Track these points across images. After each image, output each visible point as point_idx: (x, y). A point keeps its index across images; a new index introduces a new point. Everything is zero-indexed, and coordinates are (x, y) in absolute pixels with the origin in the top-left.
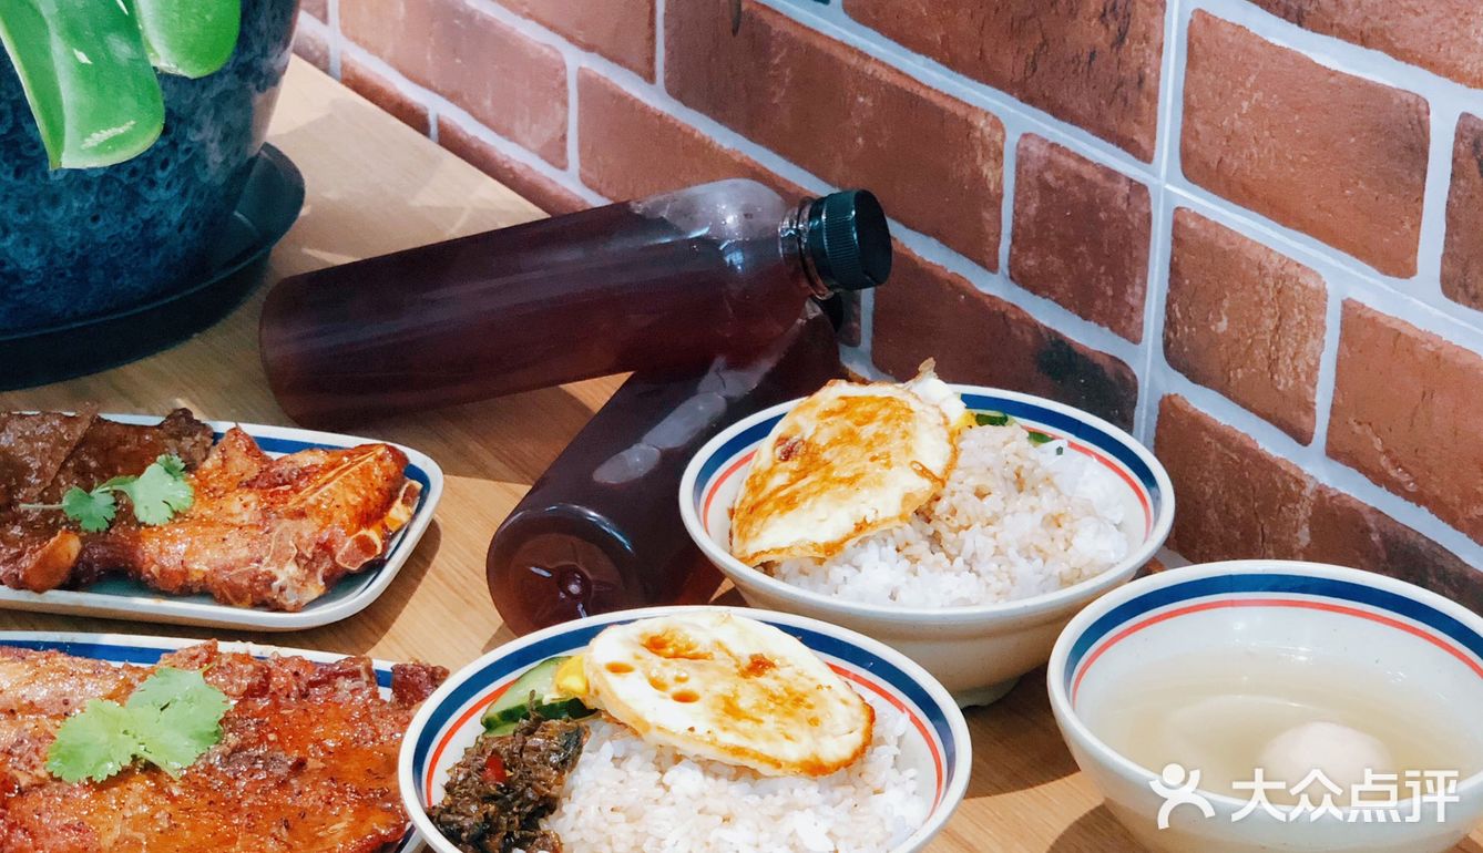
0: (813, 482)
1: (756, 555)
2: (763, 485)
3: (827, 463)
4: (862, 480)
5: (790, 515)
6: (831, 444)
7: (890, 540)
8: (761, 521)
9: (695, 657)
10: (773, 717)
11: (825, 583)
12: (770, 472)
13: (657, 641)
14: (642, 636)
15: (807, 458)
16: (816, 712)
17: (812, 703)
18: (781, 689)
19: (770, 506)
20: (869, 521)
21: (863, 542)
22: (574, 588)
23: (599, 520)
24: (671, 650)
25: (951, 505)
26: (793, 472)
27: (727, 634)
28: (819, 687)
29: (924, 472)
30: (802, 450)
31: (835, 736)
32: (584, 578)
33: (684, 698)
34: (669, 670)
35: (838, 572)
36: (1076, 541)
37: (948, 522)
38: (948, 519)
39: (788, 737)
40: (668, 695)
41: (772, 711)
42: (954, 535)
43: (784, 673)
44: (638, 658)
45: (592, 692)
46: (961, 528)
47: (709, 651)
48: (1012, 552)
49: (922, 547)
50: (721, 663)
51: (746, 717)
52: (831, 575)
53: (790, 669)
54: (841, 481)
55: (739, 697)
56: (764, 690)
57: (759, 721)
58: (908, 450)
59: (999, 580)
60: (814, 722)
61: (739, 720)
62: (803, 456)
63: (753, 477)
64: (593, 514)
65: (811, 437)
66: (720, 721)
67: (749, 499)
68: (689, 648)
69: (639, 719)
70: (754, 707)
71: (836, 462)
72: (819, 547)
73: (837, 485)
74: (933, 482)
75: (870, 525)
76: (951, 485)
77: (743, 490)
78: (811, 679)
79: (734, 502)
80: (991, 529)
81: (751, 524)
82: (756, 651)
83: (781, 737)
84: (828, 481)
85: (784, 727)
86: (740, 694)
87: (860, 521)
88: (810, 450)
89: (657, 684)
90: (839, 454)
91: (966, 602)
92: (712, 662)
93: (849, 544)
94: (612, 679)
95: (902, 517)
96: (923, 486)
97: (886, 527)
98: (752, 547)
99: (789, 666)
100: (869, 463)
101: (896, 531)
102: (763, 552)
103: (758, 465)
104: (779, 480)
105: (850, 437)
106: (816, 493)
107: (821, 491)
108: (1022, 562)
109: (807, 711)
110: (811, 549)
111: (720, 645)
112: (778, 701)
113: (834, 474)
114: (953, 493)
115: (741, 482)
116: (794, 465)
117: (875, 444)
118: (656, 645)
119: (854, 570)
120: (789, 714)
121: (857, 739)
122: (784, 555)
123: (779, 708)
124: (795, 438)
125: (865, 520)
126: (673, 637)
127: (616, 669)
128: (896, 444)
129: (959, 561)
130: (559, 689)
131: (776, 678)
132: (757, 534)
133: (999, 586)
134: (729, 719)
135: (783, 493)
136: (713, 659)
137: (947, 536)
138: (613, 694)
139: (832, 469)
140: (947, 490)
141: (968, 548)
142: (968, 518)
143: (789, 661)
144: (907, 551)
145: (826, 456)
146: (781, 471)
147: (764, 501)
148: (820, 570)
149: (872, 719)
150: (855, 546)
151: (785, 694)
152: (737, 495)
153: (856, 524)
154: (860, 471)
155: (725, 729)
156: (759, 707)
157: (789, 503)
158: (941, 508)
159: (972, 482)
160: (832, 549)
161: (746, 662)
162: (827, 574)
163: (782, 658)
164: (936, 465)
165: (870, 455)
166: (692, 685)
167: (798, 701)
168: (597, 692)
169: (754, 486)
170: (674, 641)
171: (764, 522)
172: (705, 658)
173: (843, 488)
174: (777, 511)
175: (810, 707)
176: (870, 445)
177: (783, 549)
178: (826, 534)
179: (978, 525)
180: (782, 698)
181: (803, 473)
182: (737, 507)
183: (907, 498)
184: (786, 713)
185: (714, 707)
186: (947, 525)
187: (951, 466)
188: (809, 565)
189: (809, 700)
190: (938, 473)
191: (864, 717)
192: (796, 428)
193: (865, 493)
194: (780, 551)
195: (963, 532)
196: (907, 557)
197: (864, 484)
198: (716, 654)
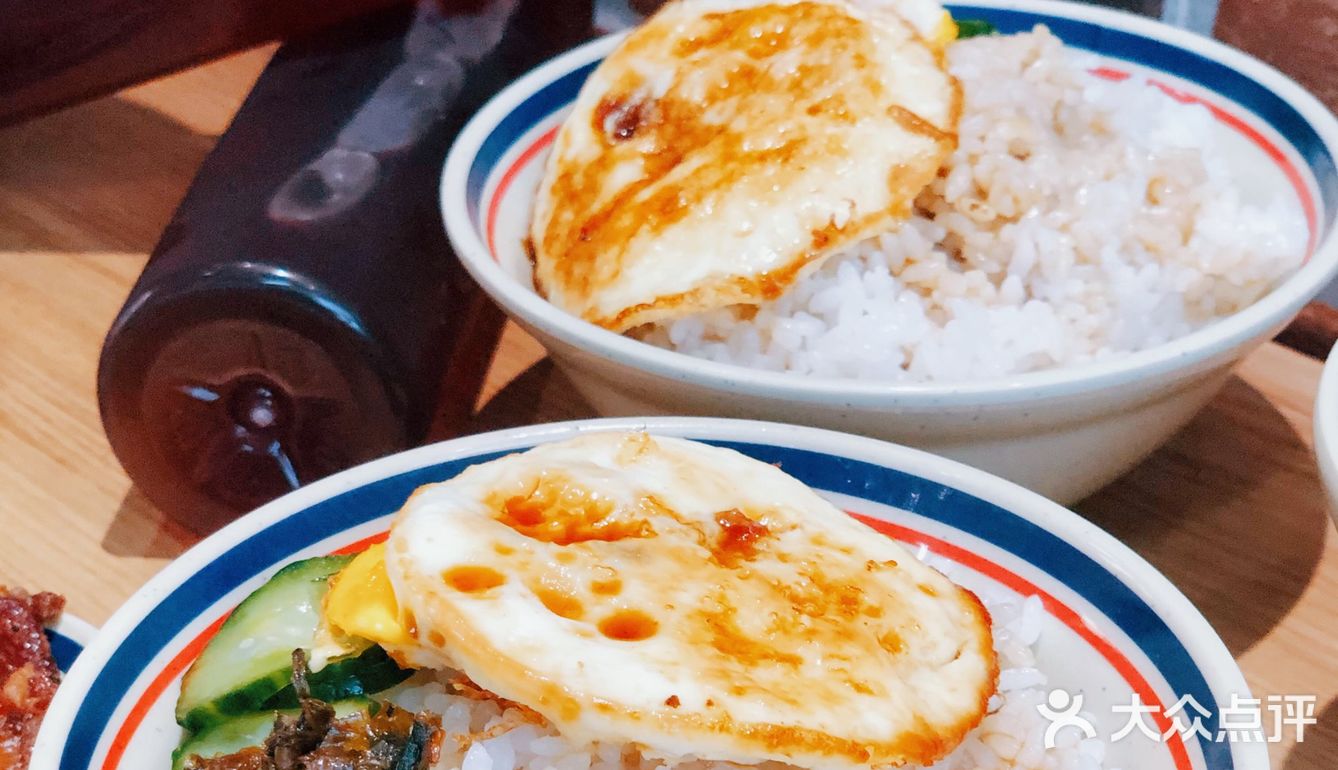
0: (706, 167)
1: (625, 313)
2: (592, 188)
3: (722, 130)
4: (807, 151)
5: (675, 232)
6: (712, 98)
7: (876, 257)
8: (614, 250)
9: (612, 535)
10: (817, 645)
11: (764, 352)
12: (603, 163)
13: (522, 507)
14: (490, 500)
15: (670, 129)
16: (890, 622)
17: (876, 604)
18: (805, 582)
19: (626, 220)
20: (840, 225)
21: (830, 269)
22: (262, 416)
23: (294, 283)
24: (556, 526)
25: (974, 182)
26: (648, 157)
27: (654, 476)
28: (871, 565)
29: (915, 124)
30: (655, 116)
31: (933, 667)
32: (278, 396)
33: (626, 629)
34: (577, 569)
35: (790, 330)
36: (1202, 225)
37: (976, 214)
38: (974, 207)
39: (860, 688)
40: (592, 628)
41: (811, 633)
42: (990, 235)
43: (791, 542)
44: (503, 551)
45: (424, 639)
46: (1002, 220)
47: (639, 518)
48: (1109, 255)
49: (937, 265)
50: (673, 541)
51: (766, 656)
52: (778, 336)
53: (797, 532)
54: (763, 157)
55: (734, 610)
56: (778, 589)
57: (794, 661)
58: (875, 88)
59: (1090, 311)
60: (891, 644)
61: (753, 663)
62: (660, 127)
63: (566, 177)
64: (281, 273)
65: (670, 90)
66: (725, 674)
67: (568, 216)
68: (594, 516)
69: (552, 692)
70: (770, 631)
71: (739, 125)
72: (750, 283)
73: (756, 166)
74: (938, 139)
75: (843, 231)
76: (968, 144)
77: (545, 204)
78: (846, 551)
79: (530, 227)
80: (1060, 215)
81: (591, 258)
82: (723, 506)
83: (846, 691)
84: (734, 160)
85: (845, 665)
86: (733, 604)
87: (824, 223)
88: (673, 113)
89: (561, 605)
90: (739, 110)
91: (1041, 362)
92: (651, 541)
93: (804, 273)
94: (468, 605)
95: (895, 210)
96: (921, 150)
97: (868, 233)
98: (611, 301)
99: (794, 527)
100: (808, 120)
101: (888, 240)
102: (642, 306)
103: (570, 155)
104: (625, 173)
105: (748, 79)
106: (717, 186)
107: (730, 179)
108: (1127, 273)
109: (872, 621)
110: (737, 289)
111: (655, 503)
112: (810, 607)
113: (746, 147)
114: (973, 159)
115: (537, 189)
116: (647, 144)
117: (806, 84)
118: (523, 517)
119: (818, 322)
120: (846, 635)
121: (973, 665)
122: (684, 307)
123: (820, 624)
124: (636, 98)
125: (832, 224)
126: (553, 497)
127: (468, 581)
128: (848, 78)
129: (1013, 284)
130: (337, 632)
131: (783, 558)
132: (615, 275)
133: (1093, 321)
134: (734, 665)
135: (646, 194)
136: (653, 534)
137: (976, 241)
138: (480, 641)
139: (738, 138)
140: (960, 154)
141: (1025, 255)
142: (1016, 201)
143: (791, 517)
144: (911, 274)
145: (711, 118)
146: (625, 158)
147: (607, 215)
148: (750, 332)
149: (986, 619)
150: (812, 277)
151: (815, 591)
152: (532, 216)
153: (815, 233)
154: (794, 136)
155: (739, 691)
156: (781, 627)
157: (668, 209)
158: (956, 187)
159: (1005, 132)
160: (771, 286)
161: (714, 531)
162: (766, 337)
163: (773, 513)
164: (933, 108)
165: (806, 104)
166: (635, 597)
167: (849, 602)
168: (439, 640)
169: (569, 191)
170: (558, 506)
171: (623, 250)
172: (637, 534)
173: (771, 170)
174: (646, 227)
175: (874, 612)
176: (796, 87)
177: (682, 296)
178: (765, 259)
179: (1034, 213)
180: (813, 600)
181: (669, 156)
182: (539, 236)
183: (897, 175)
184: (839, 633)
185: (694, 642)
186: (972, 219)
187: (957, 111)
188: (726, 322)
189: (869, 599)
190: (941, 122)
191: (970, 617)
192: (634, 81)
193: (815, 173)
194: (673, 300)
195: (1007, 230)
196: (909, 285)
197: (815, 156)
198: (658, 523)
